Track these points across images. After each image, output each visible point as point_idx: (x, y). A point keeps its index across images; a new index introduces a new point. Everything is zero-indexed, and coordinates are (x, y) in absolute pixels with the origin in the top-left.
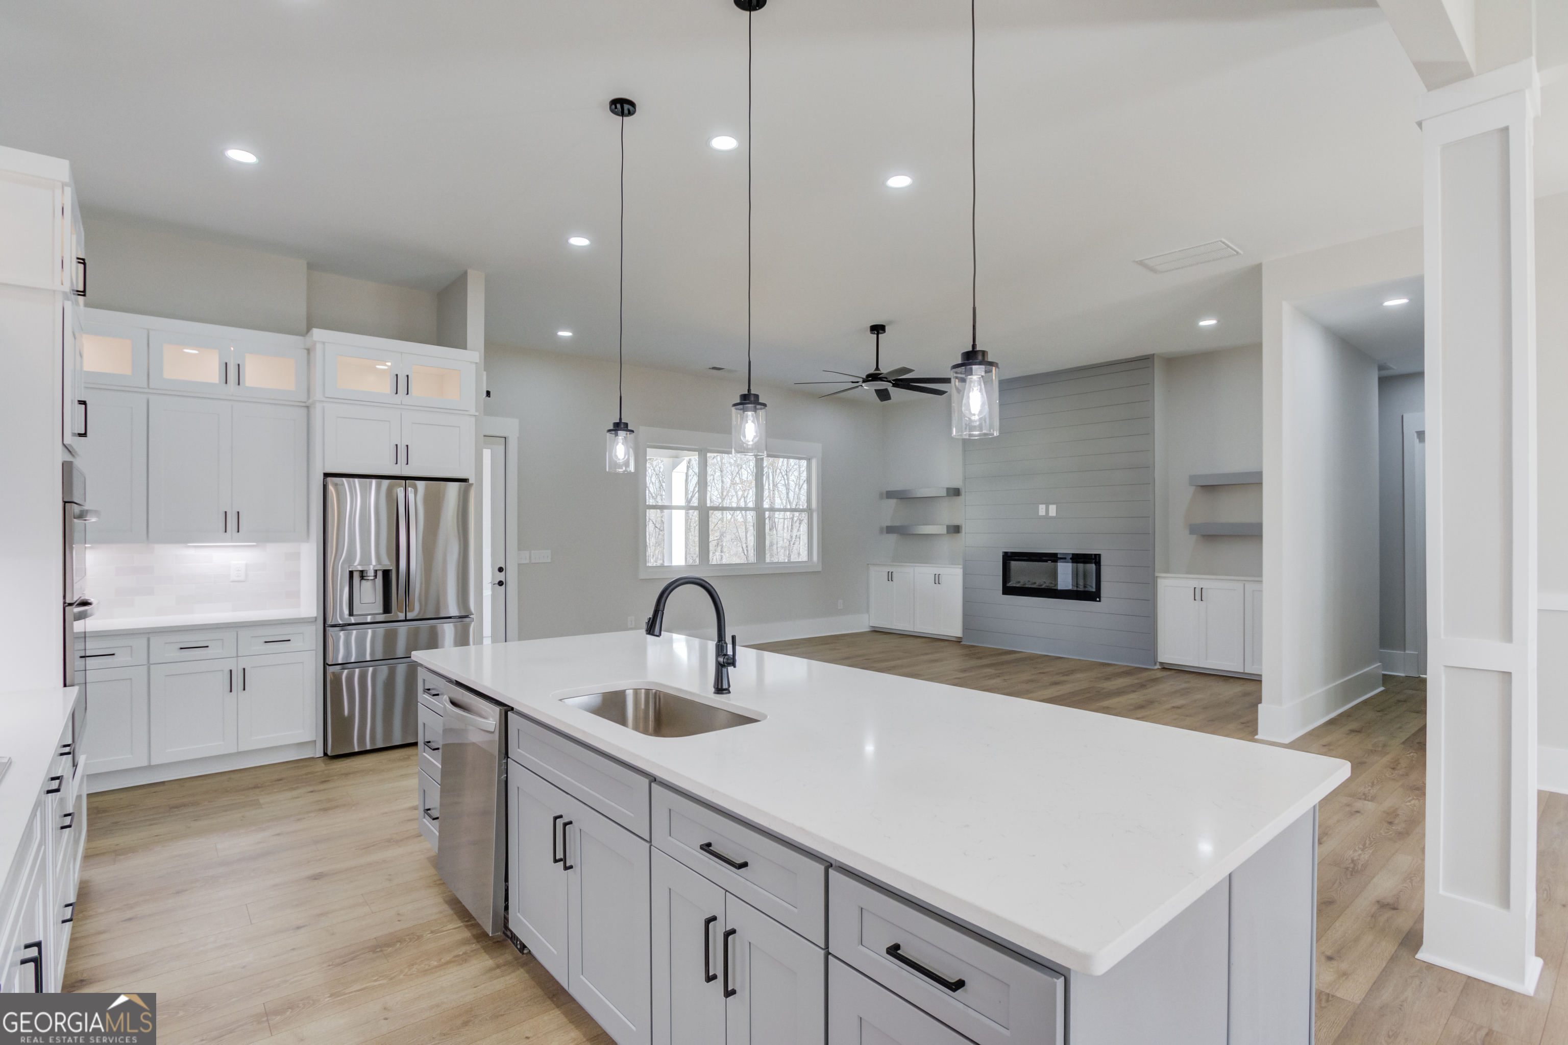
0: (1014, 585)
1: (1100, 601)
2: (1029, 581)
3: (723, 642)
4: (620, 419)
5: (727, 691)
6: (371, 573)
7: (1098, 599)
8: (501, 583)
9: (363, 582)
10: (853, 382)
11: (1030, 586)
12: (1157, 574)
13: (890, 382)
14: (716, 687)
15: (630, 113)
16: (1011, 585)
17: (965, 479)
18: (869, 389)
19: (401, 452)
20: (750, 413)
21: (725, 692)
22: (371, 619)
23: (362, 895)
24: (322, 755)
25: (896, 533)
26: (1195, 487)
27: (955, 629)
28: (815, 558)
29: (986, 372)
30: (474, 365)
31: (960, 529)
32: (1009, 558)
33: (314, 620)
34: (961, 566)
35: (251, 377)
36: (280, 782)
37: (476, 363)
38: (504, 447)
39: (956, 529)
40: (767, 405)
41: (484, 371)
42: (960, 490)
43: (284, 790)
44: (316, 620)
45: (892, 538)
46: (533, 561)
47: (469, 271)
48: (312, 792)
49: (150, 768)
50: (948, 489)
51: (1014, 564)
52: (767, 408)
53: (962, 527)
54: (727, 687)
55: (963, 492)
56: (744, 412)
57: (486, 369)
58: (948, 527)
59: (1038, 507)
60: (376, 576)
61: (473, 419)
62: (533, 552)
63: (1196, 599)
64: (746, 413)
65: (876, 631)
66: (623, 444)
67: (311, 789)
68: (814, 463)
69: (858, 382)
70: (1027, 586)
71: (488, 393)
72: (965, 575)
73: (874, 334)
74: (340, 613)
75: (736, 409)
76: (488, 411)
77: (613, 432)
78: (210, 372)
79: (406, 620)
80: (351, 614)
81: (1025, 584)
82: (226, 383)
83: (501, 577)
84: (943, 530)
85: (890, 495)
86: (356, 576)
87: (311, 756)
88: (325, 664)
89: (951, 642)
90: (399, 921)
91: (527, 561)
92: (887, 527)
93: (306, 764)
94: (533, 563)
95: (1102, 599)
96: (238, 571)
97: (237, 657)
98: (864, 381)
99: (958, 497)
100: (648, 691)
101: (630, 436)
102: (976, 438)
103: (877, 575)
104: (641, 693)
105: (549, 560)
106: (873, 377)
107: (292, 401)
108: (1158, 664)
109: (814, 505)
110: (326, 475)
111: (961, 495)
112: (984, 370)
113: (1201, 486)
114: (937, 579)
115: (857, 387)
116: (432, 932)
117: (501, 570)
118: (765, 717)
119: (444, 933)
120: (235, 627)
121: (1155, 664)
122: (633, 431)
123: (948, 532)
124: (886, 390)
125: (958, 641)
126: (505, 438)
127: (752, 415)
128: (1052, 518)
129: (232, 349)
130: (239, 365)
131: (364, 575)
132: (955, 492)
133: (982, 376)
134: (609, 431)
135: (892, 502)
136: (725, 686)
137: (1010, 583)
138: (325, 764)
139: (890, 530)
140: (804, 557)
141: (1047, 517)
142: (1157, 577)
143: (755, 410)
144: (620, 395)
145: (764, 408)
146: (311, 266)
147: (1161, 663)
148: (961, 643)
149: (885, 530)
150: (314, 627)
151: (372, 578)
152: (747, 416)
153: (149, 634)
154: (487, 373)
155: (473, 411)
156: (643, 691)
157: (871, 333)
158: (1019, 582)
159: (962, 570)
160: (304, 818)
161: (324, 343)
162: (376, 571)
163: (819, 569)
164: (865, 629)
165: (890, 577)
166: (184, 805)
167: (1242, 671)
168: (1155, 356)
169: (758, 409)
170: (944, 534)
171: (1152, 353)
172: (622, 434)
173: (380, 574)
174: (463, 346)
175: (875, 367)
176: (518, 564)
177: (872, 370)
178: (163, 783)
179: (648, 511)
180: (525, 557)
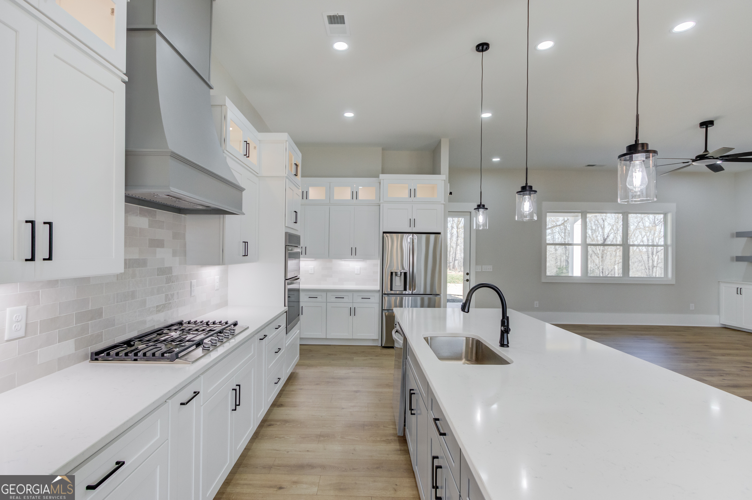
3: (505, 319)
4: (481, 203)
5: (506, 346)
6: (399, 273)
8: (467, 280)
9: (396, 277)
10: (684, 163)
14: (500, 343)
15: (487, 49)
18: (702, 165)
19: (412, 222)
20: (527, 196)
21: (505, 346)
22: (398, 292)
23: (368, 403)
24: (381, 346)
25: (745, 261)
28: (670, 275)
29: (646, 158)
30: (443, 181)
33: (378, 291)
35: (360, 197)
36: (363, 353)
37: (444, 180)
38: (469, 216)
40: (537, 192)
41: (449, 183)
43: (363, 356)
44: (379, 291)
45: (742, 264)
46: (483, 270)
47: (442, 139)
48: (371, 359)
49: (326, 339)
52: (537, 193)
54: (506, 344)
56: (523, 196)
57: (450, 182)
60: (401, 275)
61: (443, 206)
62: (483, 266)
64: (524, 196)
66: (482, 215)
67: (371, 358)
69: (688, 162)
71: (451, 193)
73: (704, 128)
74: (387, 290)
75: (518, 194)
76: (450, 201)
77: (477, 210)
78: (348, 196)
79: (412, 294)
80: (391, 289)
82: (353, 199)
83: (468, 277)
85: (740, 235)
86: (394, 274)
87: (377, 345)
88: (382, 310)
90: (375, 418)
91: (480, 271)
92: (738, 257)
93: (374, 348)
94: (483, 272)
96: (357, 270)
97: (353, 303)
98: (694, 161)
100: (473, 339)
101: (486, 211)
102: (638, 203)
103: (727, 289)
104: (469, 340)
105: (491, 270)
106: (701, 158)
107: (374, 204)
110: (384, 233)
112: (645, 156)
115: (689, 165)
116: (384, 426)
117: (468, 274)
118: (512, 362)
119: (388, 428)
120: (352, 291)
122: (487, 209)
124: (717, 165)
126: (470, 212)
127: (528, 197)
129: (355, 186)
130: (357, 192)
131: (397, 274)
133: (644, 161)
134: (475, 209)
135: (743, 239)
136: (505, 343)
138: (380, 349)
139: (740, 259)
140: (660, 275)
143: (530, 194)
144: (480, 191)
145: (535, 193)
146: (383, 149)
149: (735, 259)
150: (378, 294)
151: (399, 275)
152: (525, 198)
153: (327, 291)
154: (450, 184)
155: (443, 202)
156: (471, 339)
157: (700, 128)
160: (364, 368)
161: (383, 179)
162: (401, 273)
163: (674, 282)
165: (739, 291)
166: (332, 354)
169: (532, 194)
172: (481, 210)
173: (403, 274)
174: (440, 174)
175: (704, 150)
176: (476, 272)
177: (701, 152)
178: (330, 345)
179: (548, 246)
180: (479, 269)
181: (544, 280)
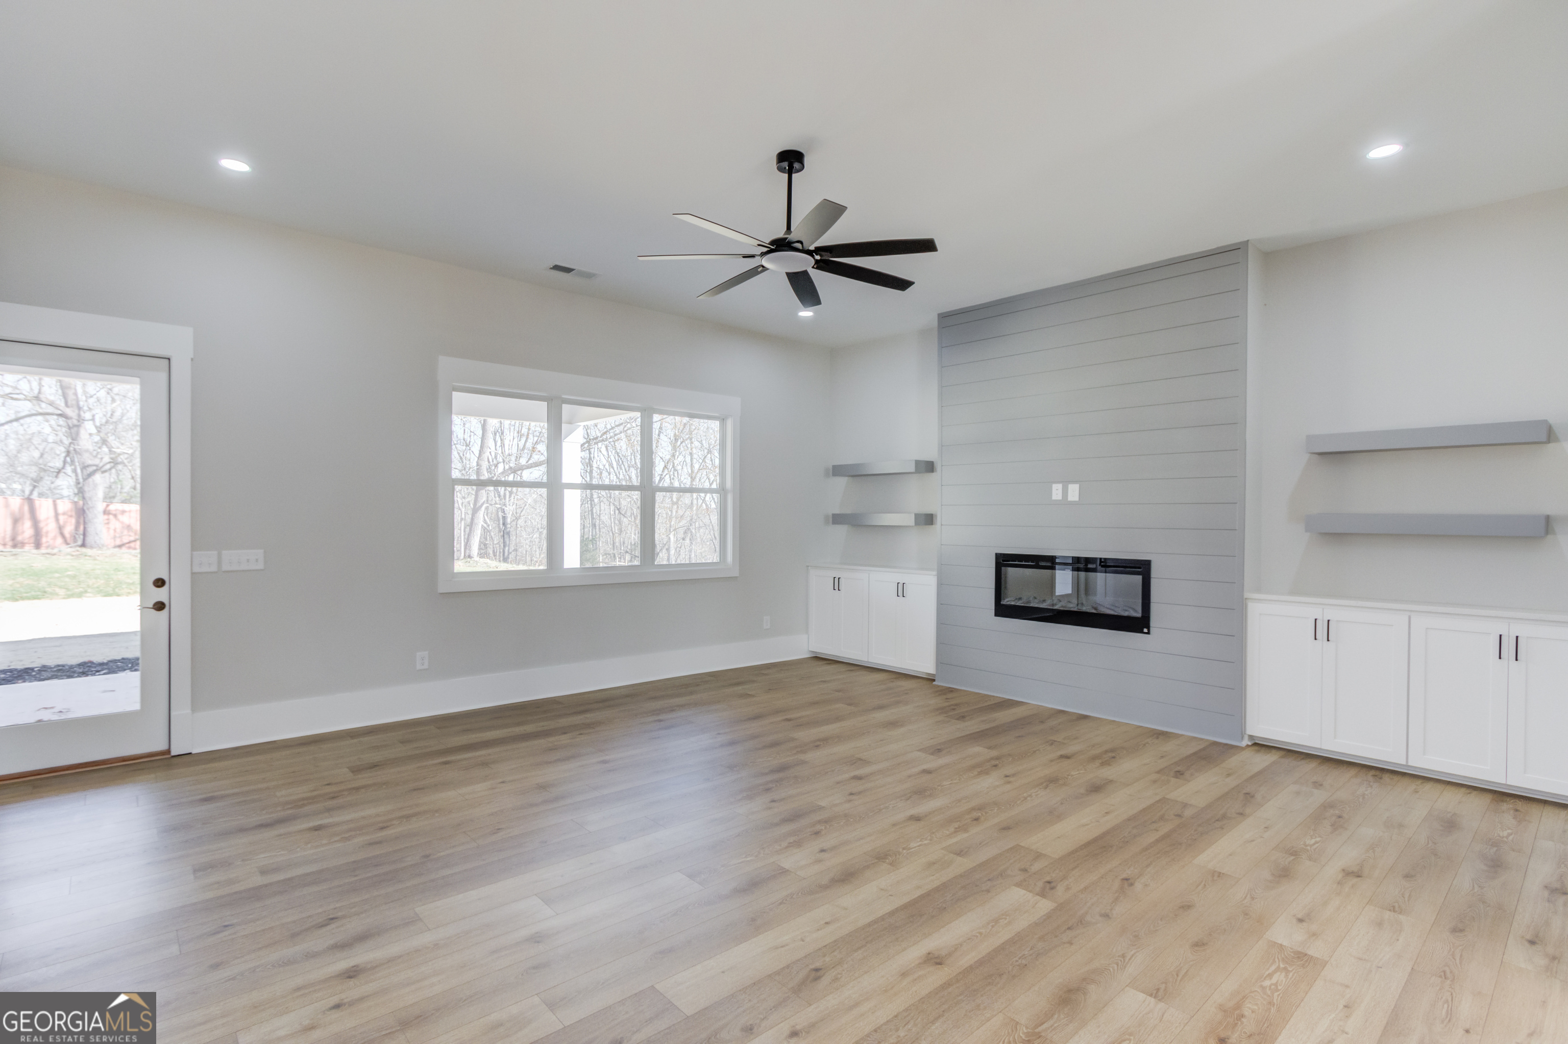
0: (1013, 603)
1: (1148, 633)
2: (1035, 598)
7: (1145, 630)
8: (160, 606)
11: (1036, 606)
12: (1247, 595)
13: (809, 253)
16: (1008, 603)
17: (942, 446)
25: (846, 524)
26: (1309, 454)
27: (926, 665)
28: (730, 558)
31: (934, 518)
32: (1004, 561)
34: (935, 573)
38: (166, 375)
39: (928, 520)
42: (935, 464)
45: (841, 530)
46: (225, 567)
50: (917, 463)
51: (1013, 573)
53: (936, 516)
55: (938, 466)
58: (917, 516)
59: (1051, 487)
62: (224, 552)
63: (1317, 638)
65: (818, 659)
68: (729, 424)
69: (754, 256)
70: (1031, 605)
72: (940, 585)
73: (785, 172)
81: (1029, 602)
83: (161, 595)
84: (910, 520)
85: (838, 471)
89: (919, 680)
91: (214, 568)
92: (834, 515)
94: (225, 572)
95: (1151, 629)
98: (764, 250)
99: (931, 474)
103: (820, 581)
105: (260, 566)
106: (780, 245)
108: (1246, 738)
109: (729, 484)
111: (936, 471)
113: (1321, 454)
114: (901, 590)
115: (757, 269)
117: (160, 583)
121: (1242, 738)
123: (917, 523)
124: (805, 273)
125: (930, 680)
126: (168, 359)
128: (1073, 503)
132: (929, 467)
135: (841, 482)
137: (1005, 601)
139: (838, 519)
140: (714, 558)
141: (1064, 502)
142: (1246, 599)
147: (1251, 737)
148: (934, 683)
149: (831, 520)
157: (779, 169)
158: (1020, 599)
159: (936, 577)
163: (736, 573)
164: (801, 653)
165: (837, 584)
167: (1404, 763)
168: (1250, 245)
170: (912, 526)
171: (1246, 240)
175: (785, 229)
176: (194, 573)
177: (780, 233)
179: (458, 488)
180: (207, 561)
181: (443, 588)
